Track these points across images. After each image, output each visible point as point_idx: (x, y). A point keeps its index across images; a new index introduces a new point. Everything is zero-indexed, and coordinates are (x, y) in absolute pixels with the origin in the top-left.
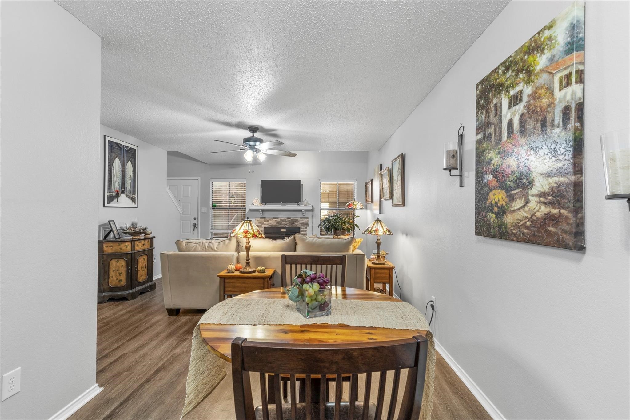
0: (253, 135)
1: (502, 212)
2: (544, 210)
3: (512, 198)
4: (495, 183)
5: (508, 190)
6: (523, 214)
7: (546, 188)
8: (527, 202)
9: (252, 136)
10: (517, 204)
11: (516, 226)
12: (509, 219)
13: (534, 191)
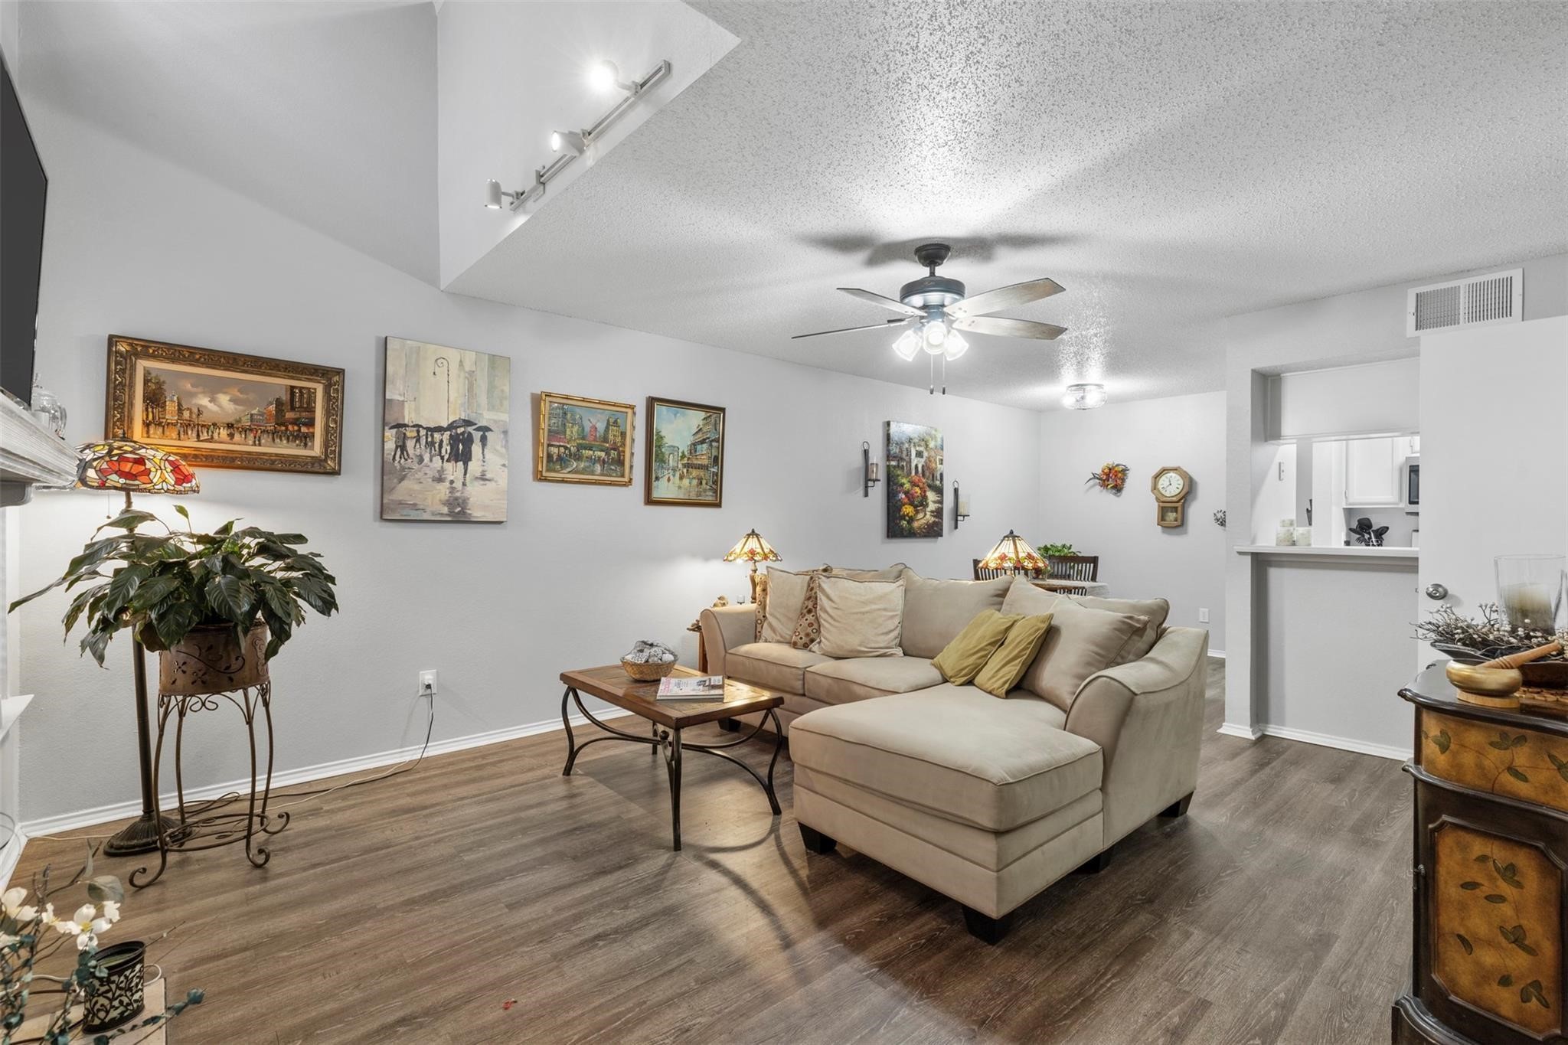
0: (932, 274)
1: (911, 520)
2: (933, 519)
3: (917, 512)
4: (906, 500)
5: (915, 507)
6: (923, 521)
7: (934, 509)
8: (925, 514)
9: (928, 275)
10: (920, 516)
11: (919, 528)
12: (916, 524)
13: (929, 509)
